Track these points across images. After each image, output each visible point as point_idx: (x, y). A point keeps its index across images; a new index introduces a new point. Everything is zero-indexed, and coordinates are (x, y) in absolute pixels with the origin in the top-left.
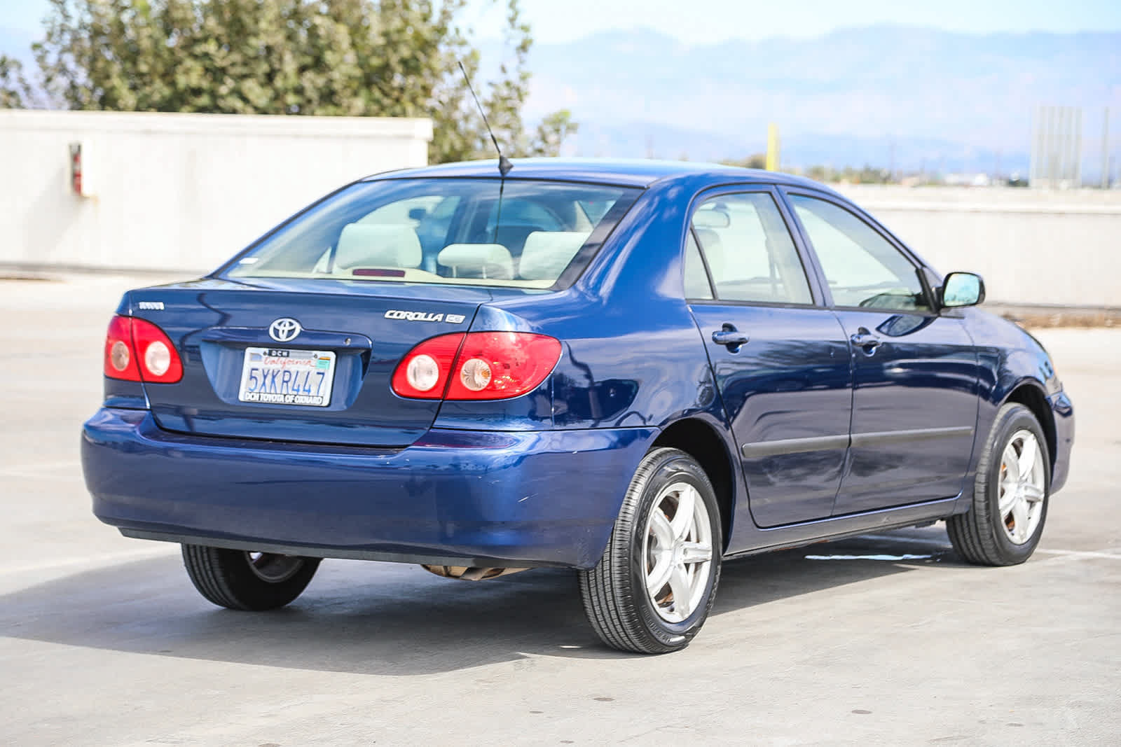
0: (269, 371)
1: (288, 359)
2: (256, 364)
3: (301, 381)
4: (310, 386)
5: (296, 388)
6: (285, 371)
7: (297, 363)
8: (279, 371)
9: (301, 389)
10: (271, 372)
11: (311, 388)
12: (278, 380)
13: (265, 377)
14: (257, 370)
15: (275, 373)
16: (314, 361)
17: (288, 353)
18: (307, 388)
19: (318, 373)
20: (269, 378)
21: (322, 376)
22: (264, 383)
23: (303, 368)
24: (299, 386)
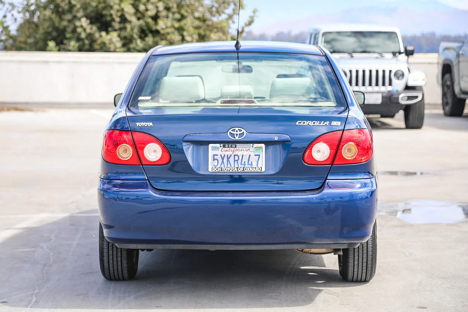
0: (225, 155)
1: (236, 149)
2: (216, 152)
3: (245, 159)
4: (252, 162)
5: (243, 163)
6: (235, 155)
7: (242, 150)
8: (231, 155)
9: (246, 163)
10: (226, 156)
11: (253, 163)
12: (232, 160)
13: (223, 159)
14: (217, 155)
15: (229, 157)
16: (252, 149)
17: (236, 146)
18: (250, 163)
19: (255, 155)
20: (225, 160)
21: (258, 156)
22: (223, 161)
23: (246, 153)
24: (245, 162)
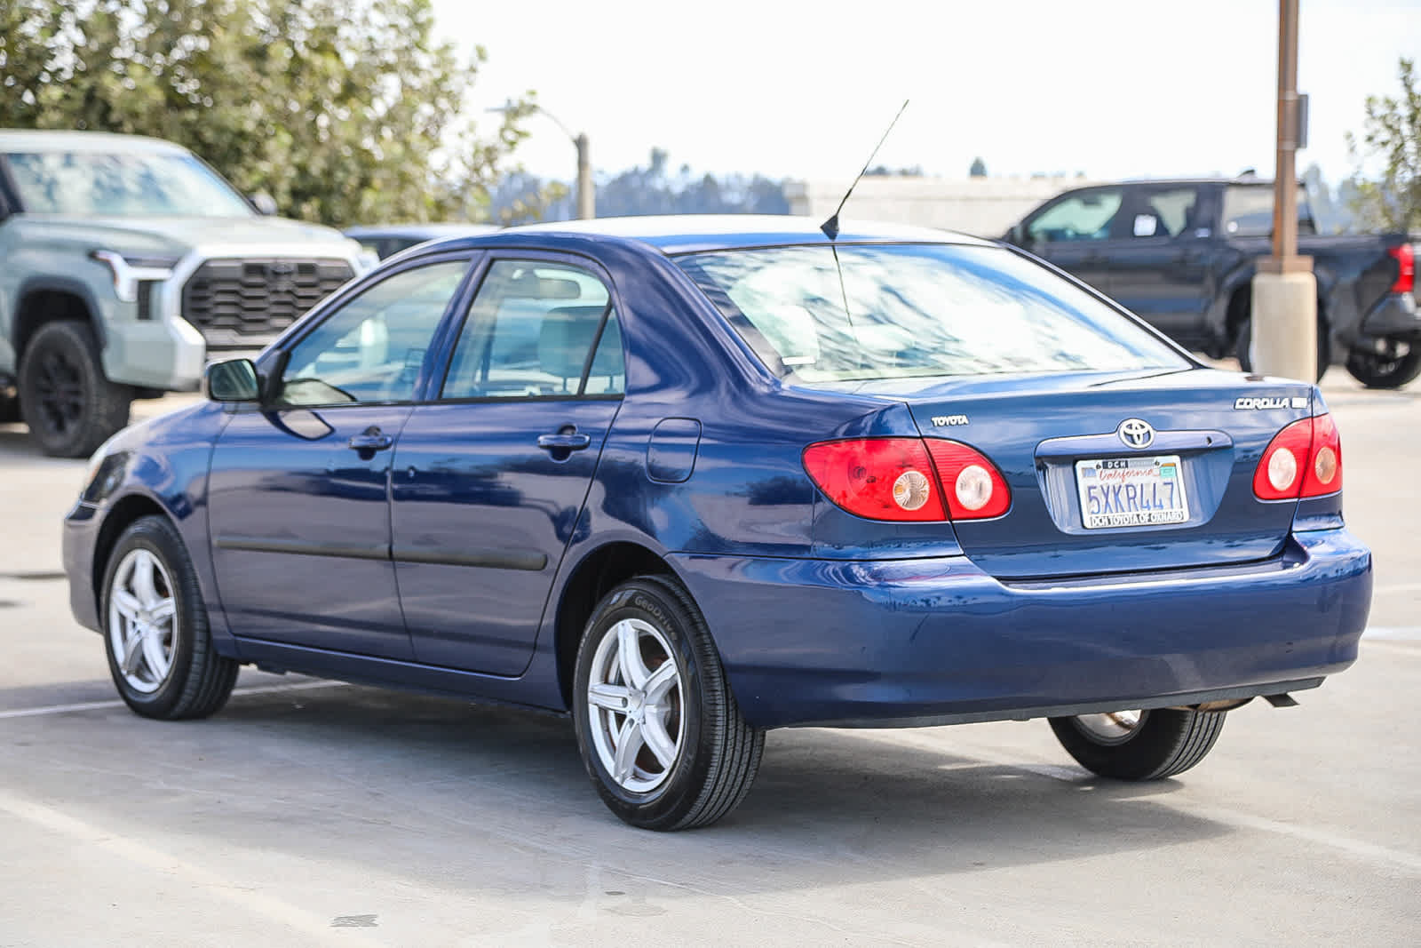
0: (1108, 488)
1: (1127, 470)
2: (1092, 481)
3: (1148, 491)
4: (1161, 501)
5: (1145, 504)
6: (1127, 486)
7: (1138, 474)
8: (1120, 487)
9: (1151, 504)
10: (1111, 488)
11: (1163, 504)
12: (1123, 496)
13: (1107, 496)
14: (1095, 488)
15: (1117, 491)
16: (1156, 470)
17: (1126, 464)
18: (1157, 503)
19: (1165, 484)
20: (1111, 496)
21: (1170, 486)
22: (1107, 502)
23: (1147, 480)
24: (1148, 501)
